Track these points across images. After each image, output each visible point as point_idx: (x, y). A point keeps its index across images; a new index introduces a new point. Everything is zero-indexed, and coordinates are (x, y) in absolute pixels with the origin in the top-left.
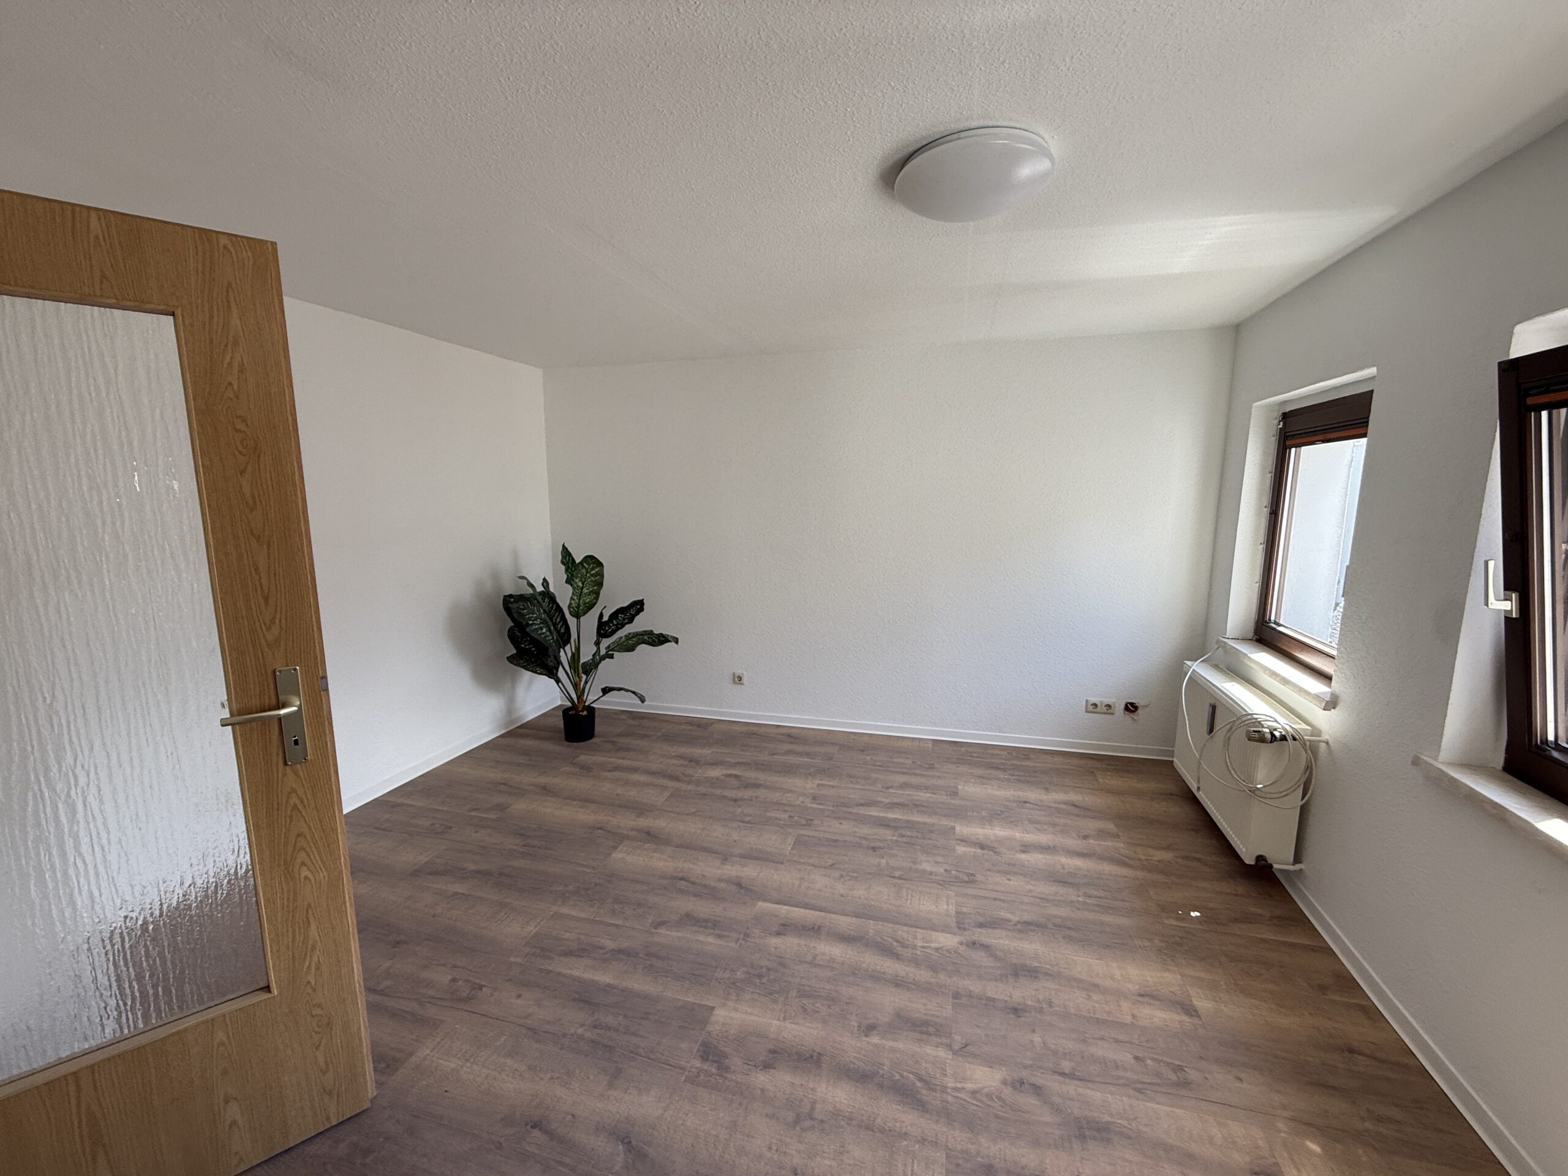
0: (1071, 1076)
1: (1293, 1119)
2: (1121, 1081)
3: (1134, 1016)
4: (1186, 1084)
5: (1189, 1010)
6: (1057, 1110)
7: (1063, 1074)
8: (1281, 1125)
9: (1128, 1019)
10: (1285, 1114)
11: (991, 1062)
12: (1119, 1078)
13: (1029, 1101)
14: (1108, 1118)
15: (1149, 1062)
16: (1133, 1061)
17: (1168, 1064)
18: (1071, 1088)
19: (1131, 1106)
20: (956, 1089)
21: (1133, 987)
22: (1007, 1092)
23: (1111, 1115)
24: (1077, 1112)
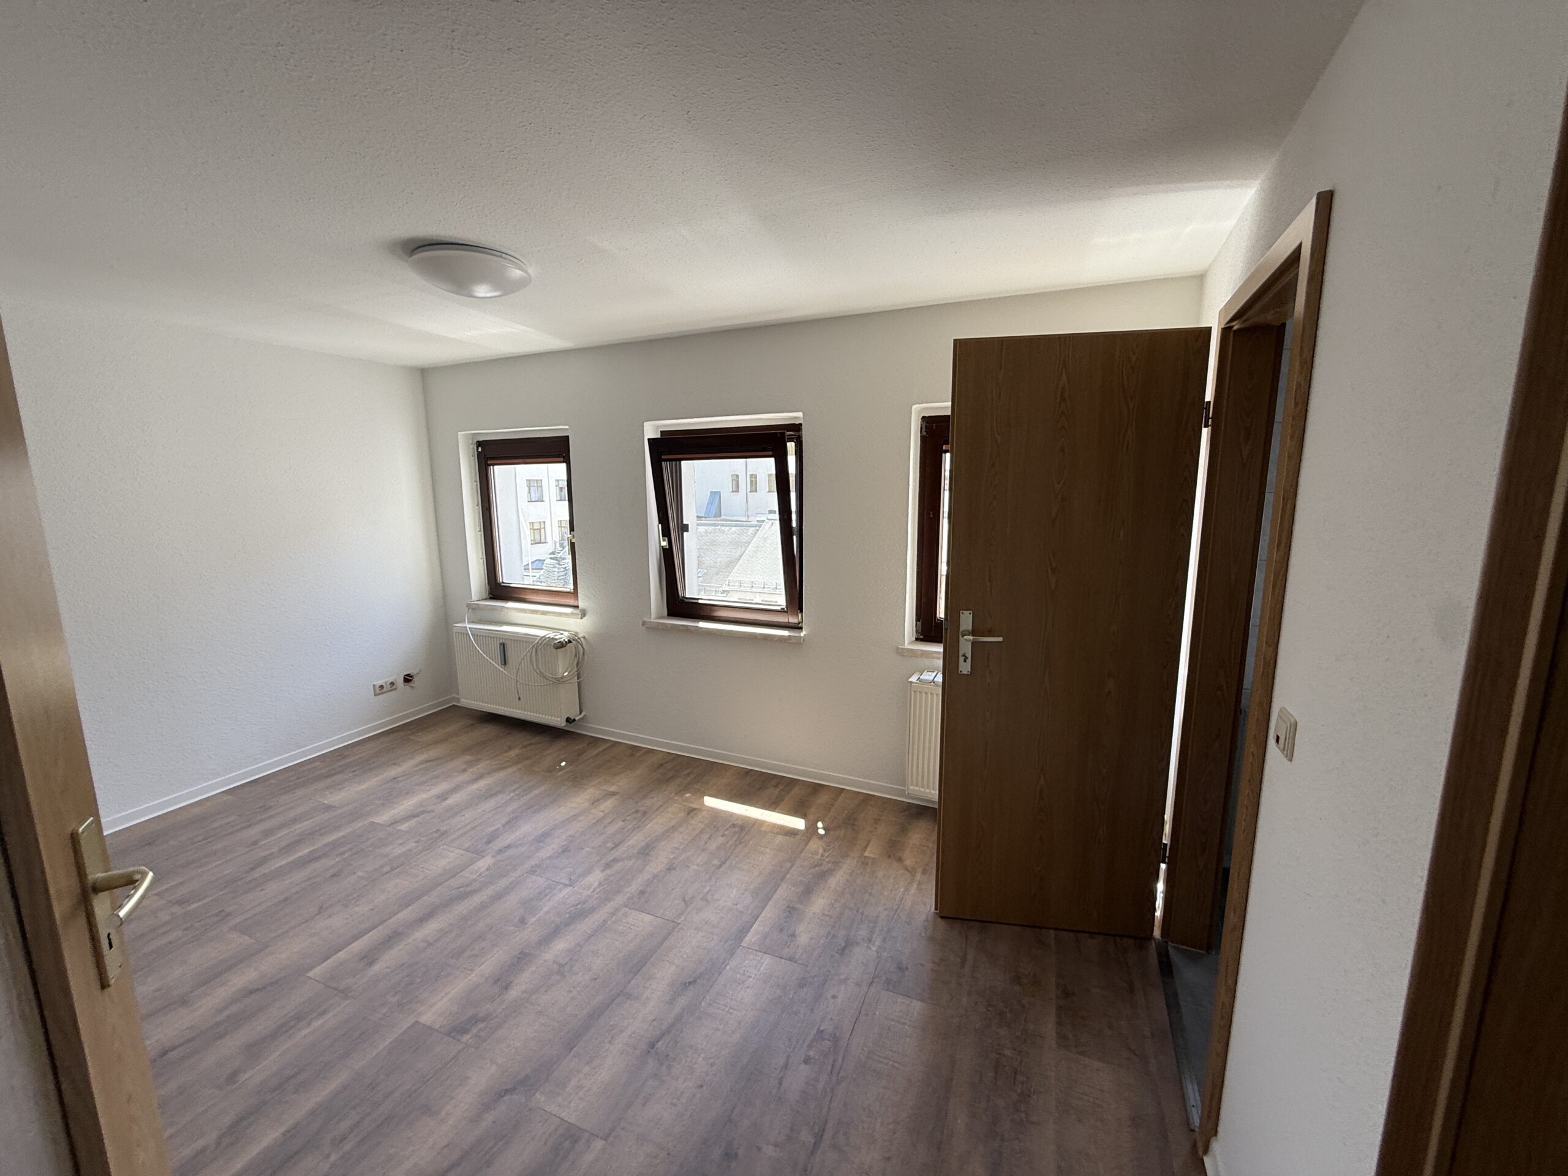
0: (616, 846)
1: (676, 794)
2: (630, 831)
3: (602, 811)
4: (645, 813)
5: (613, 794)
6: (629, 858)
7: (613, 848)
8: (676, 798)
9: (602, 814)
10: (673, 795)
11: (588, 872)
12: (628, 831)
13: (618, 866)
14: (644, 843)
15: (628, 818)
16: (623, 823)
17: (633, 813)
18: (622, 848)
19: (644, 833)
20: (593, 891)
21: (586, 804)
22: (608, 872)
23: (643, 841)
24: (635, 851)
